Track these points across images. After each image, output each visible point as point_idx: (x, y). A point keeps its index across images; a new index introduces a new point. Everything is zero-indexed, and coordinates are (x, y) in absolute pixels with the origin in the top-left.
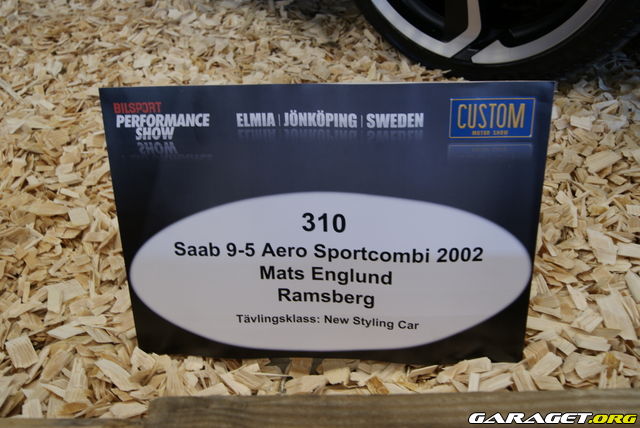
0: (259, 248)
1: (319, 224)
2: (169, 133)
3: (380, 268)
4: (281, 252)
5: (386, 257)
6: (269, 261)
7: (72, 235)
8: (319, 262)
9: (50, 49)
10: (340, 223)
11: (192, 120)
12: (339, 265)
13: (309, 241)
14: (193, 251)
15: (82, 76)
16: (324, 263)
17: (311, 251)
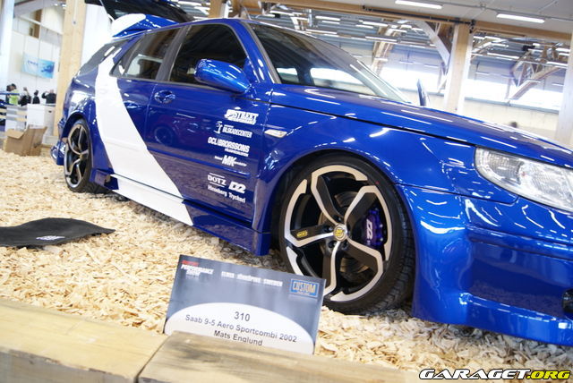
0: (217, 322)
1: (240, 317)
2: (198, 274)
3: (258, 338)
4: (224, 326)
5: (262, 334)
6: (219, 328)
7: (138, 322)
8: (237, 332)
9: (143, 259)
10: (247, 317)
11: (207, 271)
12: (244, 335)
13: (235, 323)
14: (192, 320)
15: (154, 272)
16: (239, 333)
17: (235, 327)
